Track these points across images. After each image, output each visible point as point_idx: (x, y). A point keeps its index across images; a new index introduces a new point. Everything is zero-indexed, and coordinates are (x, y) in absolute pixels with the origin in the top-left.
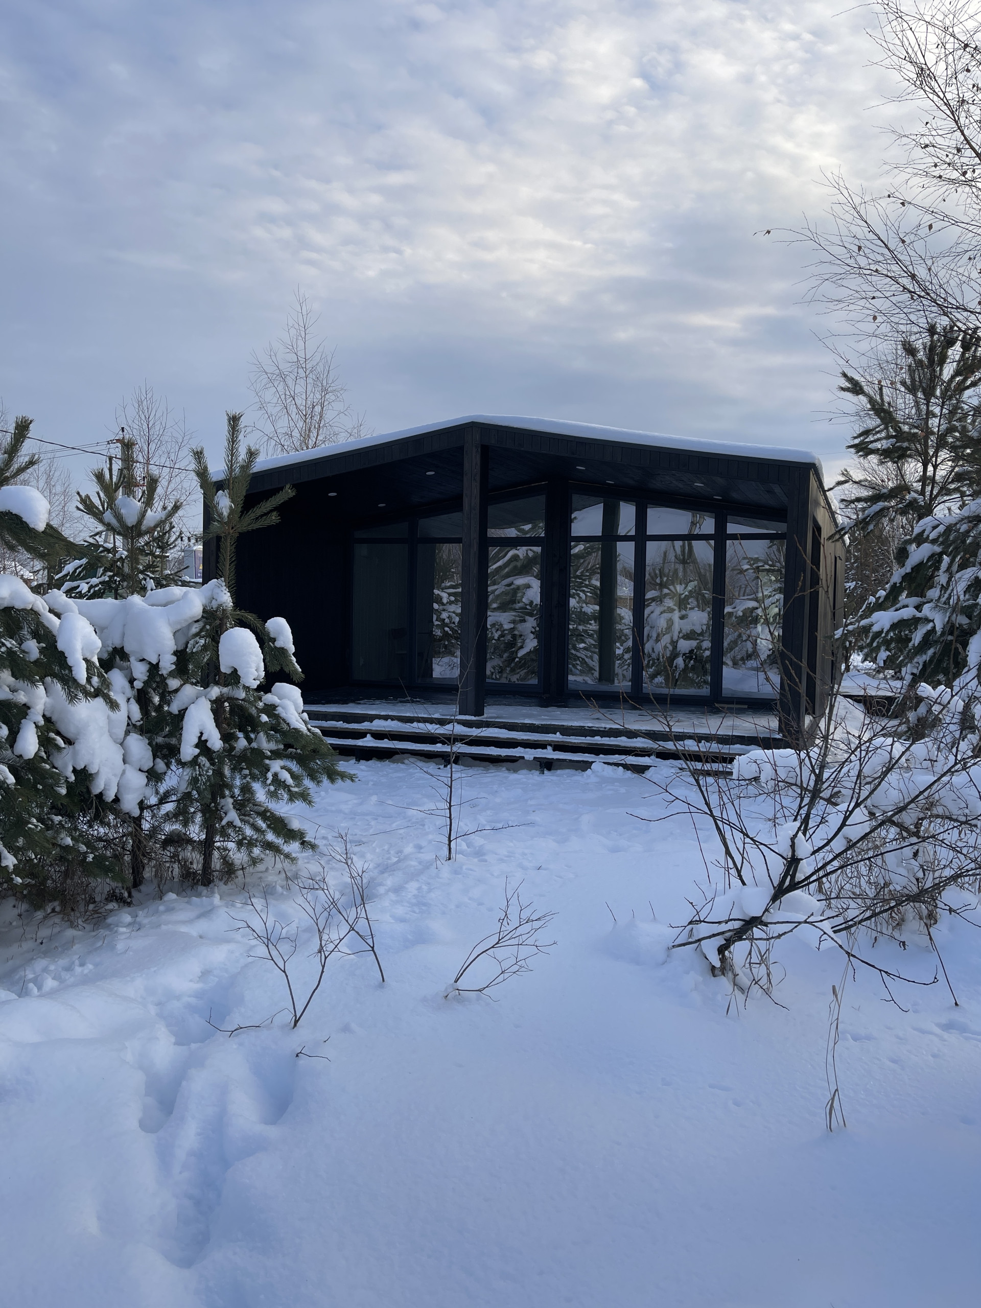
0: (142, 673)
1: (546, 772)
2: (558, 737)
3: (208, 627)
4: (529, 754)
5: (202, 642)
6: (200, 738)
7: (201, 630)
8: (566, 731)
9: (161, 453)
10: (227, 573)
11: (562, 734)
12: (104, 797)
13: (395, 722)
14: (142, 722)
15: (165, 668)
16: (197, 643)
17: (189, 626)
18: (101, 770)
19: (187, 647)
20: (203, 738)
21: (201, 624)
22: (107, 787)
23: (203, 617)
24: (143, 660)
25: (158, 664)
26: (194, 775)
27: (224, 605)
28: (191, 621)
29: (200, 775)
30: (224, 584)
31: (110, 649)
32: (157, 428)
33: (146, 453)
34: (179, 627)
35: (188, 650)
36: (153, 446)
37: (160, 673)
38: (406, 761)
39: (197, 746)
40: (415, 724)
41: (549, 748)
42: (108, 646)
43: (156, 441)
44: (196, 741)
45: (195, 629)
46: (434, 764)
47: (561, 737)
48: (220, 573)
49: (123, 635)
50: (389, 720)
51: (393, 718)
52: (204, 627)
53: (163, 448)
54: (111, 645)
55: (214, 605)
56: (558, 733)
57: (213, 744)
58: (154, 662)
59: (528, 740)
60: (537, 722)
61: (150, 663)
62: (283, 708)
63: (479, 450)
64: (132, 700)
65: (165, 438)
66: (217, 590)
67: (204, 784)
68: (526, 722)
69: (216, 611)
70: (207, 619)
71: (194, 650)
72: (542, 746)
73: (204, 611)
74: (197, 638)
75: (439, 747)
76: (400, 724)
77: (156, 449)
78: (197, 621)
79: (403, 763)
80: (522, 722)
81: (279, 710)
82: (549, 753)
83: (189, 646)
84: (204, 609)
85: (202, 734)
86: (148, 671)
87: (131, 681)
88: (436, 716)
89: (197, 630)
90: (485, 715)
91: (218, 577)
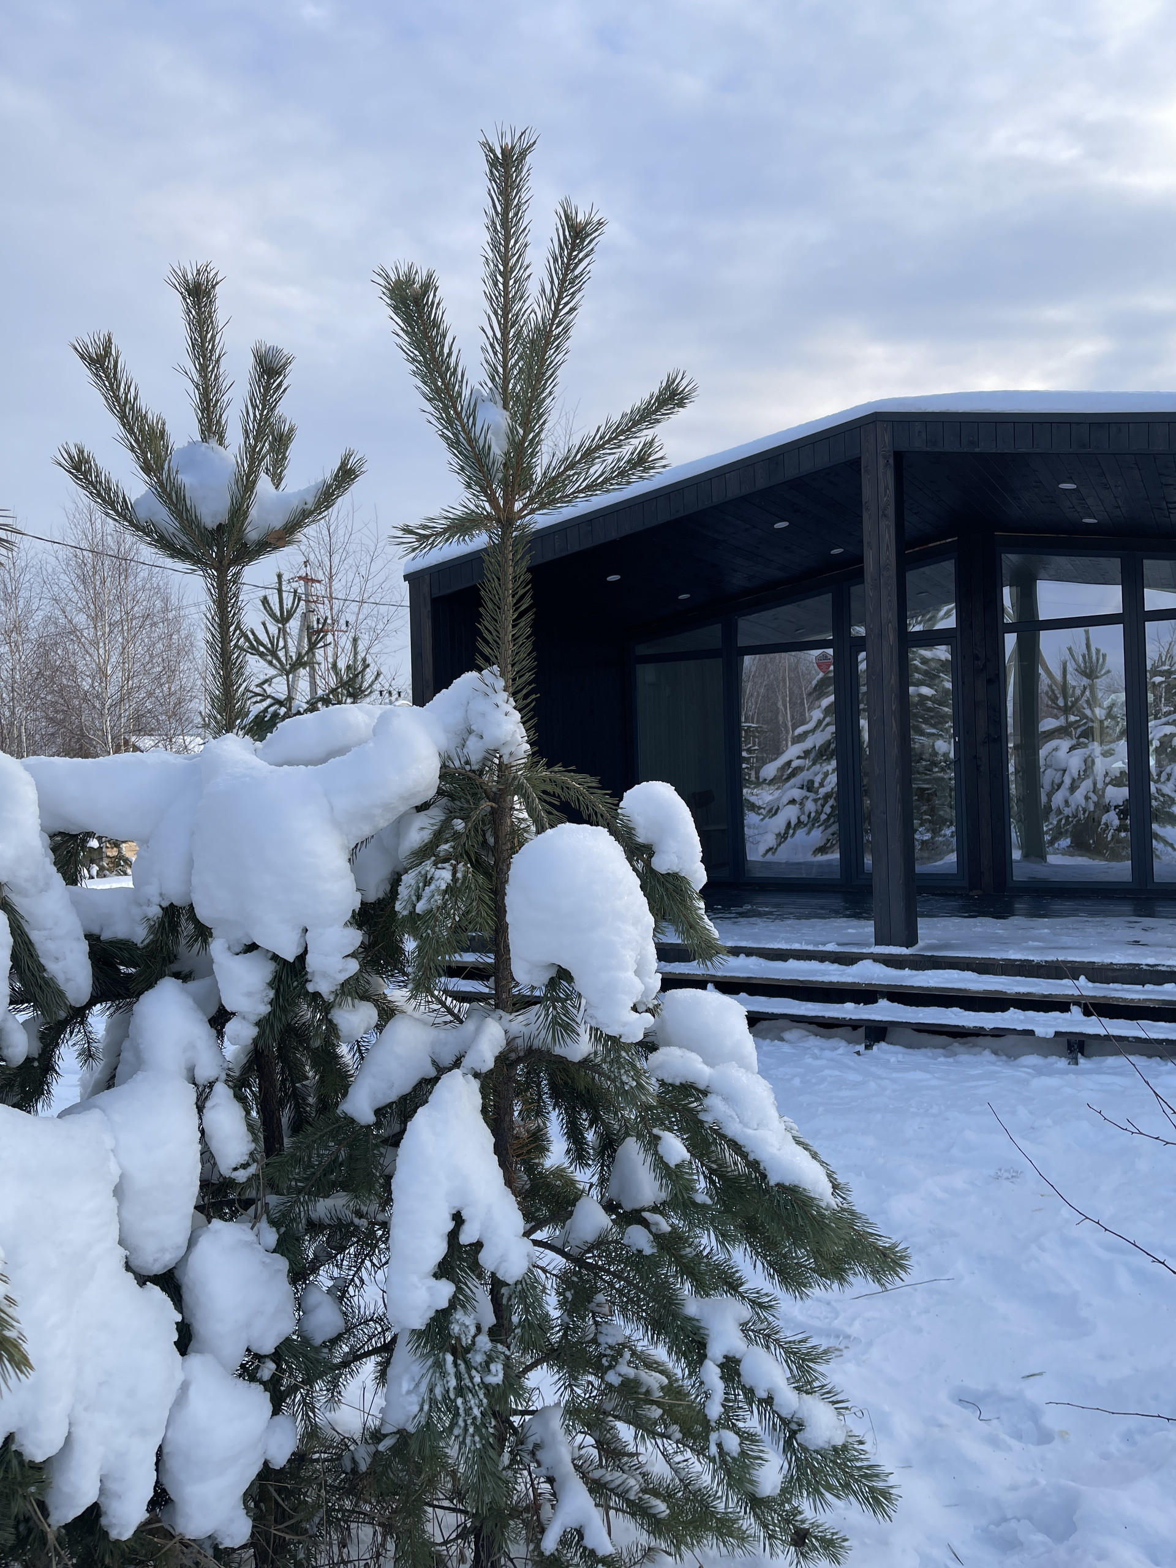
0: (249, 994)
1: (1082, 1060)
2: (1084, 987)
3: (459, 825)
4: (1045, 1024)
5: (444, 876)
6: (453, 1236)
7: (438, 837)
8: (1099, 973)
9: (347, 567)
10: (508, 649)
11: (1091, 979)
12: (103, 1521)
13: (753, 960)
14: (253, 1169)
15: (325, 975)
16: (427, 882)
17: (400, 825)
18: (82, 1434)
19: (393, 894)
20: (467, 1237)
21: (436, 815)
22: (112, 1486)
23: (440, 792)
24: (252, 947)
25: (302, 958)
26: (438, 1391)
27: (505, 751)
28: (402, 809)
29: (460, 1391)
30: (501, 683)
31: (155, 912)
32: (341, 532)
33: (328, 569)
34: (366, 830)
35: (398, 906)
36: (336, 558)
37: (311, 988)
38: (787, 1035)
39: (444, 1270)
40: (792, 964)
41: (1075, 1009)
42: (149, 903)
43: (341, 551)
44: (438, 1249)
45: (418, 833)
46: (843, 1043)
47: (1090, 985)
48: (487, 651)
49: (190, 864)
50: (742, 956)
51: (749, 952)
52: (446, 824)
53: (350, 561)
54: (156, 899)
55: (475, 751)
56: (1082, 978)
57: (503, 1259)
58: (289, 955)
59: (1029, 994)
60: (1036, 958)
61: (275, 957)
62: (726, 1099)
63: (891, 461)
64: (222, 1093)
65: (351, 548)
66: (481, 705)
67: (477, 1429)
68: (1013, 957)
69: (481, 773)
70: (452, 797)
71: (420, 907)
72: (1061, 1005)
73: (446, 774)
74: (428, 866)
75: (849, 1010)
76: (763, 962)
77: (342, 561)
78: (420, 809)
79: (782, 1040)
80: (1005, 956)
81: (716, 1110)
82: (1075, 1022)
83: (404, 891)
84: (444, 766)
85: (458, 1219)
86: (270, 985)
87: (219, 1019)
88: (831, 947)
89: (426, 836)
90: (921, 943)
91: (480, 662)
